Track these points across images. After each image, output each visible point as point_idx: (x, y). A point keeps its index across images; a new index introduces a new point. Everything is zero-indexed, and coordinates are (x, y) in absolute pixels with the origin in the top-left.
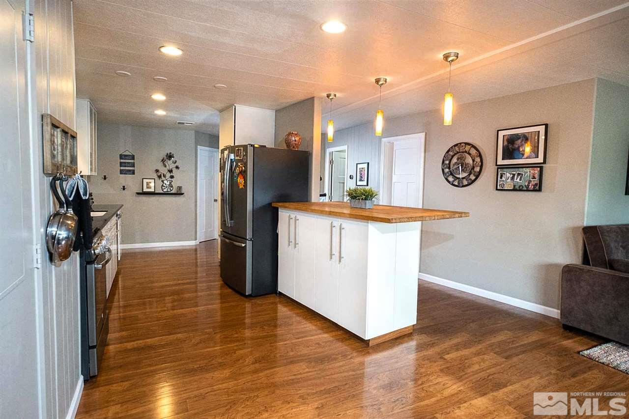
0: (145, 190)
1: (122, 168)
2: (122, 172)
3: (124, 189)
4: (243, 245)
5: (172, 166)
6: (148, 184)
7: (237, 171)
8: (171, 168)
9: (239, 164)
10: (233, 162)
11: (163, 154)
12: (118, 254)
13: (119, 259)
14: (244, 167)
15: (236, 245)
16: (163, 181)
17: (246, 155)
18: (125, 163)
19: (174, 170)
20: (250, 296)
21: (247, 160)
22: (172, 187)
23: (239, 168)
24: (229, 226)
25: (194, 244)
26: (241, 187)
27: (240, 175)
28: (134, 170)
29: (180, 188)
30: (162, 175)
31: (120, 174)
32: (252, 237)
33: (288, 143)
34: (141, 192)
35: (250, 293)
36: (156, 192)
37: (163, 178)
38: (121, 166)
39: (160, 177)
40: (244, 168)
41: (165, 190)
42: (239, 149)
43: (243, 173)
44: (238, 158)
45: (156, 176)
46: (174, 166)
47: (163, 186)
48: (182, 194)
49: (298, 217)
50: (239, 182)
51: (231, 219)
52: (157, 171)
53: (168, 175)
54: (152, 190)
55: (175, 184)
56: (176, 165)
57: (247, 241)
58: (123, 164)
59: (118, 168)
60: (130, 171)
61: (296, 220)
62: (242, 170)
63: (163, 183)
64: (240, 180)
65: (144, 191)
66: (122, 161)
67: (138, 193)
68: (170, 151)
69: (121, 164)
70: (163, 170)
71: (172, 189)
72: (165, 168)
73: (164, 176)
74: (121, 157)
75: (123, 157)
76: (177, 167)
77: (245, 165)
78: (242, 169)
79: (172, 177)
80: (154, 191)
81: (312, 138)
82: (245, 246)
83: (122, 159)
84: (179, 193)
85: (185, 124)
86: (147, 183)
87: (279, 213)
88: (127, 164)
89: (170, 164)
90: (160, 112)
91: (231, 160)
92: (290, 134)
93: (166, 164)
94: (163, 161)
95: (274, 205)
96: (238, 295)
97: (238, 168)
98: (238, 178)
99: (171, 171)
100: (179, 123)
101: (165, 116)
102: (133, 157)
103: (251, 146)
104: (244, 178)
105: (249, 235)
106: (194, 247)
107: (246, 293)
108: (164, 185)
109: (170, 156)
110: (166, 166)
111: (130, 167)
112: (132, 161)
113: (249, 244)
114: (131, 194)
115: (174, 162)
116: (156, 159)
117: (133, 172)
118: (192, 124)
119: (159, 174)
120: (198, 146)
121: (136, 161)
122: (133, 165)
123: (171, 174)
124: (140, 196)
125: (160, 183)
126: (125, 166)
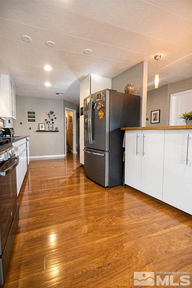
0: (40, 129)
1: (29, 119)
2: (29, 120)
3: (30, 129)
4: (103, 155)
5: (53, 117)
9: (99, 104)
10: (94, 103)
11: (48, 112)
12: (27, 161)
13: (28, 164)
17: (105, 97)
18: (31, 116)
19: (54, 119)
20: (107, 187)
21: (106, 100)
22: (53, 128)
23: (100, 106)
24: (92, 144)
26: (101, 118)
27: (100, 110)
28: (35, 120)
29: (57, 128)
31: (28, 121)
34: (38, 130)
35: (108, 185)
36: (46, 130)
37: (49, 124)
39: (47, 123)
40: (103, 105)
41: (50, 129)
42: (99, 94)
43: (103, 109)
44: (98, 100)
46: (54, 117)
48: (58, 131)
50: (99, 115)
51: (93, 139)
53: (51, 122)
54: (43, 129)
55: (55, 127)
57: (106, 152)
59: (27, 119)
60: (33, 120)
61: (144, 137)
64: (101, 114)
65: (40, 130)
66: (29, 115)
67: (37, 131)
68: (52, 110)
69: (29, 117)
70: (49, 120)
73: (49, 122)
74: (29, 113)
76: (55, 118)
77: (104, 103)
79: (53, 123)
81: (142, 88)
82: (105, 155)
84: (56, 131)
86: (41, 126)
88: (32, 117)
89: (52, 117)
93: (50, 116)
95: (122, 129)
96: (100, 187)
97: (98, 107)
98: (98, 113)
99: (52, 120)
100: (57, 93)
102: (34, 113)
103: (108, 90)
104: (103, 111)
105: (107, 149)
106: (64, 158)
107: (105, 185)
108: (49, 127)
109: (52, 113)
110: (50, 117)
111: (33, 118)
112: (34, 115)
113: (107, 154)
114: (34, 131)
115: (54, 115)
116: (45, 114)
117: (34, 121)
118: (63, 94)
119: (47, 121)
120: (65, 108)
121: (36, 115)
122: (34, 117)
123: (53, 121)
124: (37, 132)
125: (47, 126)
126: (31, 118)
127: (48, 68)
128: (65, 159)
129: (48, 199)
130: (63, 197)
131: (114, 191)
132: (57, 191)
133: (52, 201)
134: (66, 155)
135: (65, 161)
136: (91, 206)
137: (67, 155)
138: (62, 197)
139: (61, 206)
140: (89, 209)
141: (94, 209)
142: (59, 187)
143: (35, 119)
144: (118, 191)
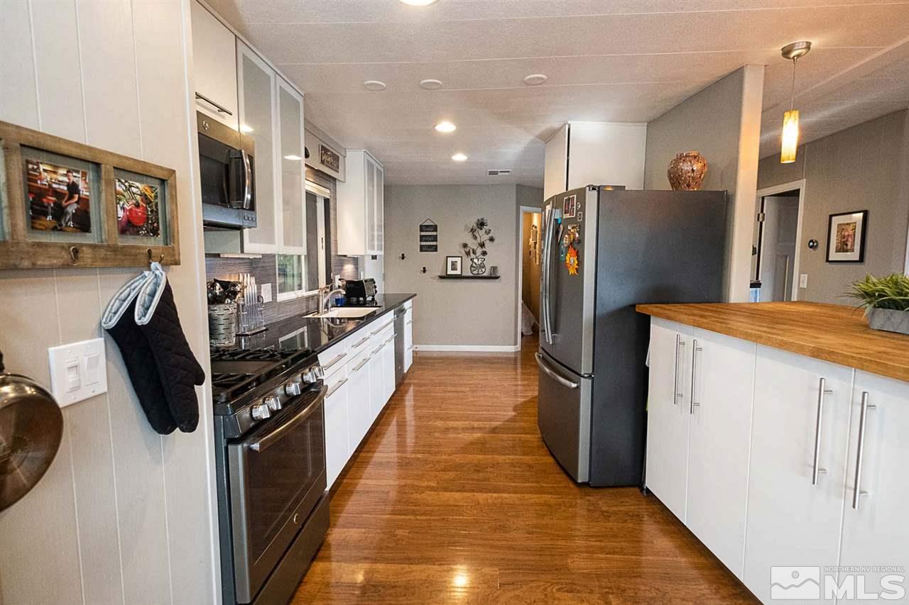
0: (450, 272)
1: (422, 243)
2: (422, 249)
3: (424, 271)
4: (574, 385)
5: (485, 238)
6: (454, 264)
7: (566, 241)
8: (482, 240)
9: (569, 228)
10: (560, 224)
11: (472, 223)
14: (579, 232)
15: (560, 383)
16: (472, 260)
17: (583, 209)
18: (426, 236)
19: (488, 244)
20: (585, 484)
21: (584, 219)
22: (484, 267)
23: (569, 235)
24: (551, 343)
25: (514, 351)
26: (571, 271)
27: (571, 250)
28: (436, 246)
29: (494, 269)
30: (471, 251)
31: (421, 251)
32: (591, 372)
33: (675, 178)
34: (444, 274)
35: (587, 480)
36: (463, 274)
37: (472, 256)
38: (421, 241)
39: (468, 254)
40: (577, 235)
41: (474, 272)
42: (569, 199)
43: (578, 245)
44: (568, 216)
45: (464, 253)
46: (487, 237)
47: (472, 266)
48: (497, 278)
49: (701, 343)
50: (568, 262)
51: (555, 329)
52: (465, 246)
53: (479, 251)
54: (458, 272)
55: (489, 264)
56: (490, 235)
57: (582, 379)
58: (424, 238)
59: (418, 243)
60: (431, 246)
61: (696, 349)
62: (574, 240)
63: (473, 262)
64: (571, 259)
65: (448, 273)
66: (423, 234)
67: (441, 277)
68: (482, 217)
69: (422, 238)
70: (473, 244)
71: (484, 270)
72: (474, 241)
73: (474, 253)
74: (422, 228)
75: (424, 227)
76: (492, 239)
77: (580, 229)
78: (574, 237)
79: (484, 253)
80: (460, 273)
81: (737, 160)
82: (578, 388)
83: (423, 231)
84: (493, 277)
85: (500, 174)
86: (452, 262)
87: (651, 325)
88: (429, 239)
89: (482, 235)
90: (460, 157)
91: (556, 220)
92: (681, 158)
93: (477, 235)
94: (473, 231)
95: (641, 309)
97: (566, 236)
98: (566, 255)
99: (482, 245)
100: (491, 173)
101: (466, 162)
102: (435, 228)
103: (594, 189)
104: (577, 254)
105: (586, 367)
106: (513, 356)
107: (577, 476)
108: (474, 265)
109: (481, 224)
110: (476, 239)
111: (432, 241)
112: (434, 233)
113: (586, 385)
114: (434, 278)
115: (488, 232)
116: (463, 229)
117: (435, 249)
118: (508, 172)
119: (467, 250)
120: (521, 207)
121: (439, 233)
122: (435, 238)
123: (484, 249)
124: (443, 280)
125: (468, 263)
126: (426, 241)
127: (446, 127)
128: (515, 359)
129: (413, 487)
130: (450, 488)
131: (603, 501)
132: (442, 466)
133: (419, 496)
134: (520, 349)
135: (516, 364)
136: (508, 535)
137: (522, 346)
138: (446, 490)
139: (434, 516)
140: (500, 543)
141: (510, 548)
142: (451, 457)
143: (438, 243)
144: (617, 506)
